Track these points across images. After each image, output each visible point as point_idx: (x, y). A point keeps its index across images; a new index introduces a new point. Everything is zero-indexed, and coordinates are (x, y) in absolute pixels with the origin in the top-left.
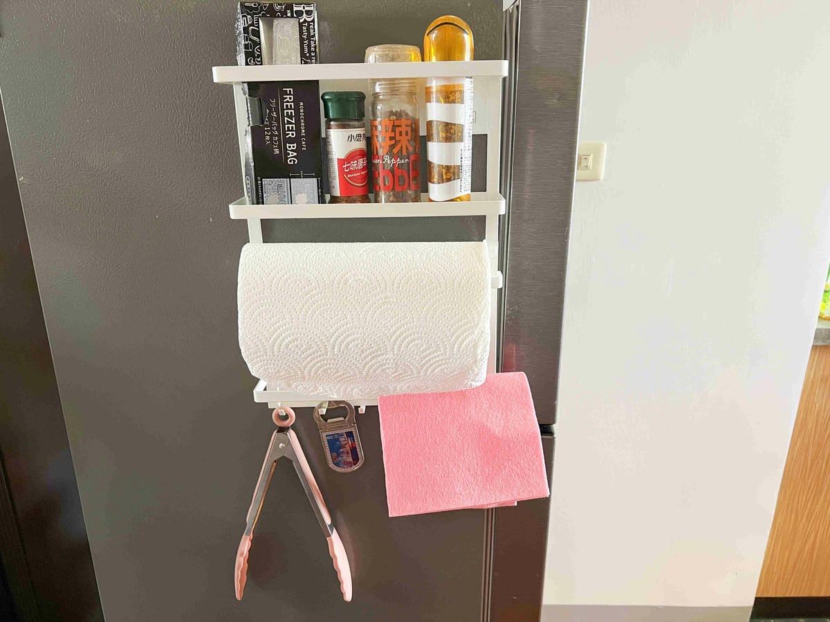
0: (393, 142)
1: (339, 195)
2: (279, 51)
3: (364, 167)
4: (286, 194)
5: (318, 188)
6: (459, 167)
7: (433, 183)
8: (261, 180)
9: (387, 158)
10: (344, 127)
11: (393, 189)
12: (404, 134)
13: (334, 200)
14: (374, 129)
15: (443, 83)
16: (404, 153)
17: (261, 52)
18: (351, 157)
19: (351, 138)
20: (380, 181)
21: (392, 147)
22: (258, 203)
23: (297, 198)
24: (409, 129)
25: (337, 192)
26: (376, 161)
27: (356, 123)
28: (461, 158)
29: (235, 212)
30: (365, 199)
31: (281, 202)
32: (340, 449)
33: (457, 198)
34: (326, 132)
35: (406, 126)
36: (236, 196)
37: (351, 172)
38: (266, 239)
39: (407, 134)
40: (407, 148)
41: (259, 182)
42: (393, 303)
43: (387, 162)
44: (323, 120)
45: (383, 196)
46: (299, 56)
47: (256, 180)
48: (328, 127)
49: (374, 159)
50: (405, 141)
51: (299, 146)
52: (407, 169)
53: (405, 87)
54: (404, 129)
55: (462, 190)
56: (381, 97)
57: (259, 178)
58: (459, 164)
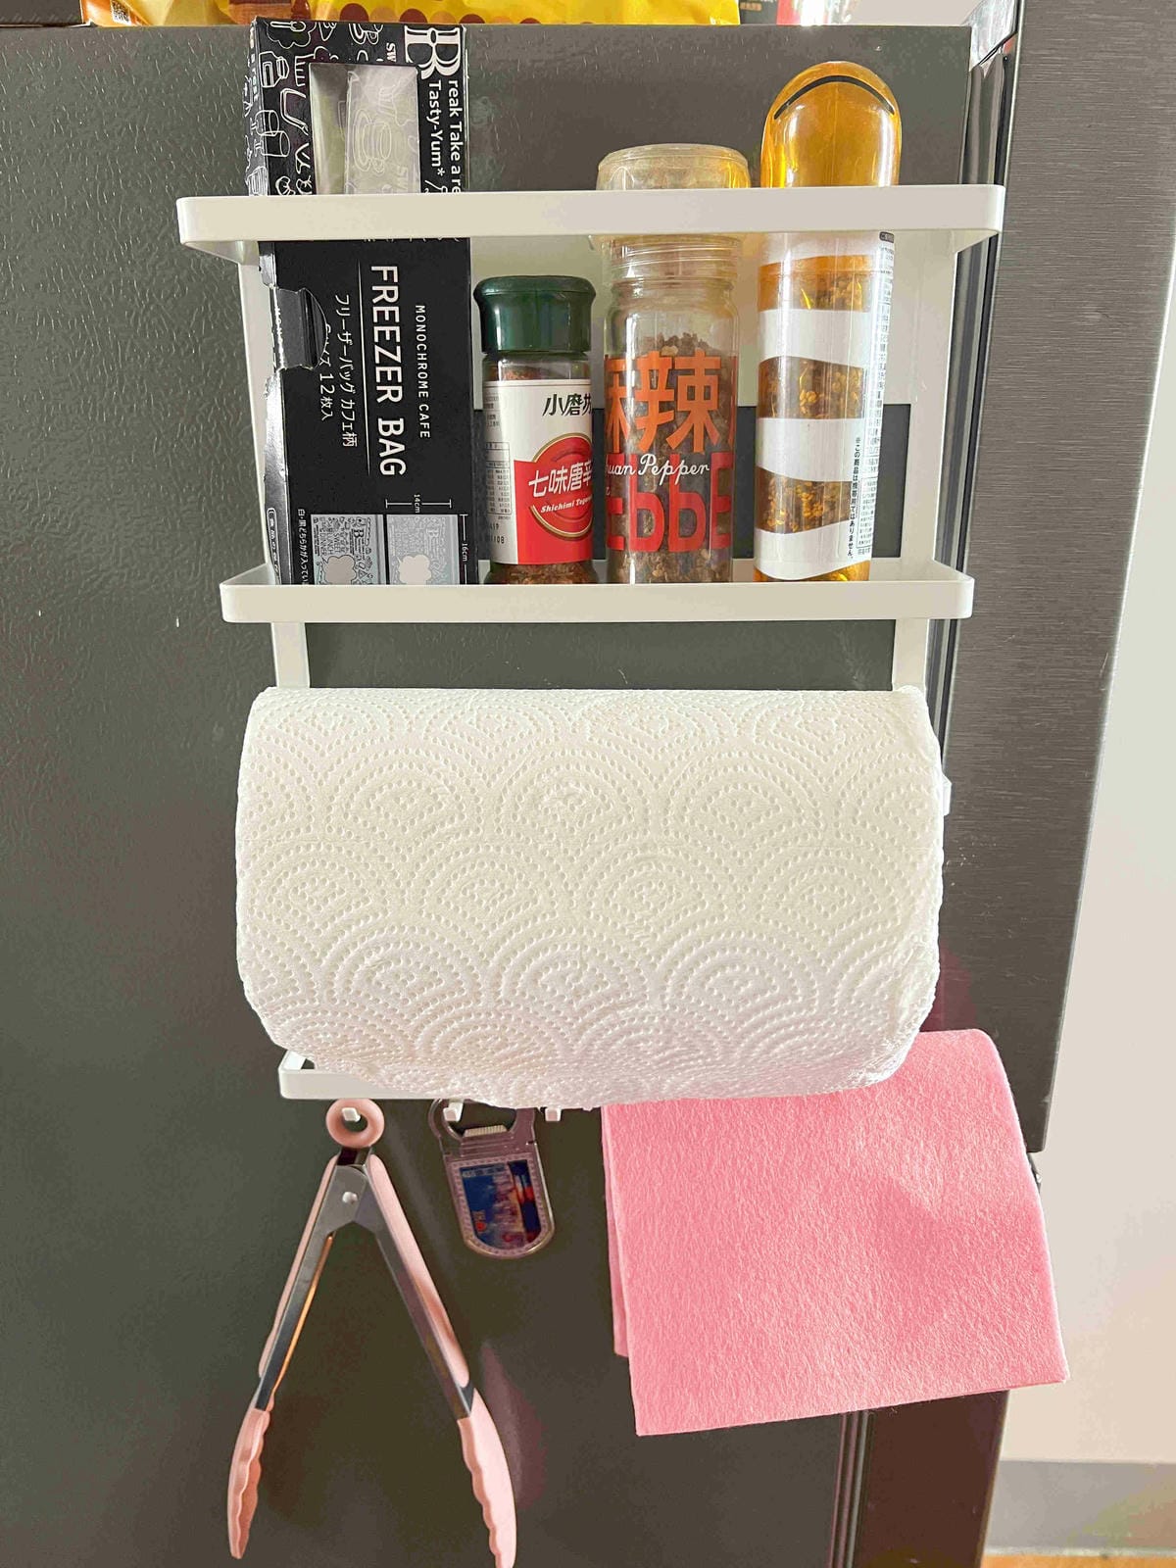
0: (669, 416)
1: (517, 563)
2: (361, 161)
3: (584, 484)
4: (373, 556)
5: (461, 541)
6: (850, 488)
7: (773, 530)
8: (307, 518)
9: (650, 462)
10: (531, 374)
11: (663, 547)
12: (699, 393)
13: (502, 574)
14: (617, 381)
15: (815, 251)
16: (698, 448)
17: (311, 162)
18: (553, 456)
19: (552, 403)
20: (628, 526)
21: (665, 430)
22: (297, 581)
23: (403, 567)
24: (712, 381)
25: (511, 552)
26: (618, 470)
27: (566, 366)
28: (857, 462)
29: (236, 602)
30: (583, 574)
31: (360, 577)
32: (494, 1202)
33: (840, 571)
34: (485, 388)
35: (707, 372)
36: (241, 560)
37: (550, 499)
38: (319, 678)
39: (707, 397)
40: (706, 434)
41: (303, 523)
42: (666, 859)
43: (649, 473)
44: (478, 355)
45: (632, 565)
46: (417, 175)
47: (294, 521)
48: (491, 375)
49: (612, 463)
50: (699, 416)
51: (412, 426)
52: (700, 491)
53: (706, 266)
54: (700, 381)
55: (854, 550)
56: (637, 291)
57: (302, 512)
58: (850, 479)
